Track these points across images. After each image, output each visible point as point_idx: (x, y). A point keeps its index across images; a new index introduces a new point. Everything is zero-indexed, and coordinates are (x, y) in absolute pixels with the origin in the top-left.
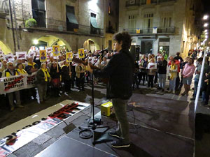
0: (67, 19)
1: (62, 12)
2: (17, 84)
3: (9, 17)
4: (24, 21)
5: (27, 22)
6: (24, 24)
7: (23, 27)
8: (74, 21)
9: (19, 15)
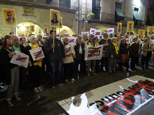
0: (116, 13)
1: (112, 7)
2: (96, 53)
3: (77, 12)
4: (86, 15)
5: (88, 15)
6: (86, 17)
7: (85, 19)
8: (120, 14)
9: (83, 11)
